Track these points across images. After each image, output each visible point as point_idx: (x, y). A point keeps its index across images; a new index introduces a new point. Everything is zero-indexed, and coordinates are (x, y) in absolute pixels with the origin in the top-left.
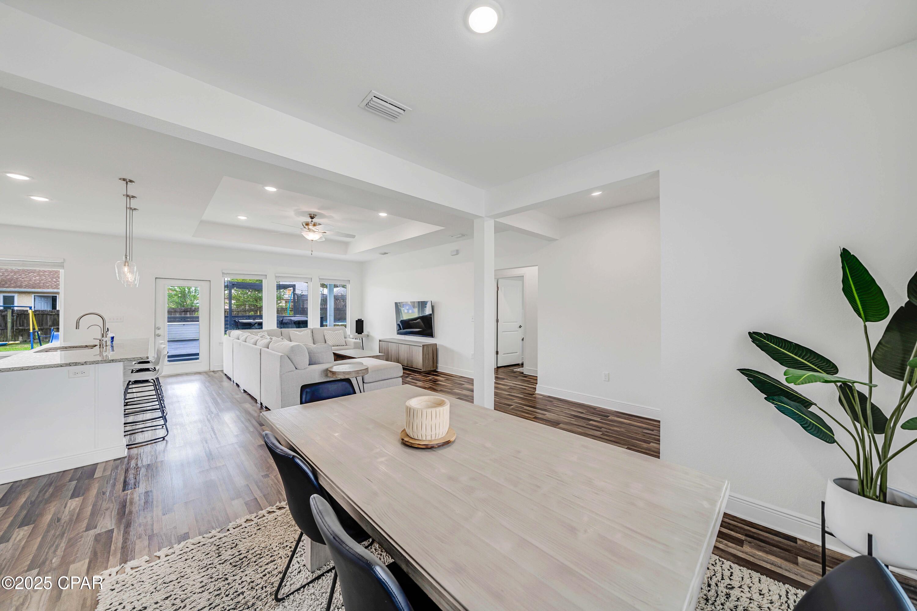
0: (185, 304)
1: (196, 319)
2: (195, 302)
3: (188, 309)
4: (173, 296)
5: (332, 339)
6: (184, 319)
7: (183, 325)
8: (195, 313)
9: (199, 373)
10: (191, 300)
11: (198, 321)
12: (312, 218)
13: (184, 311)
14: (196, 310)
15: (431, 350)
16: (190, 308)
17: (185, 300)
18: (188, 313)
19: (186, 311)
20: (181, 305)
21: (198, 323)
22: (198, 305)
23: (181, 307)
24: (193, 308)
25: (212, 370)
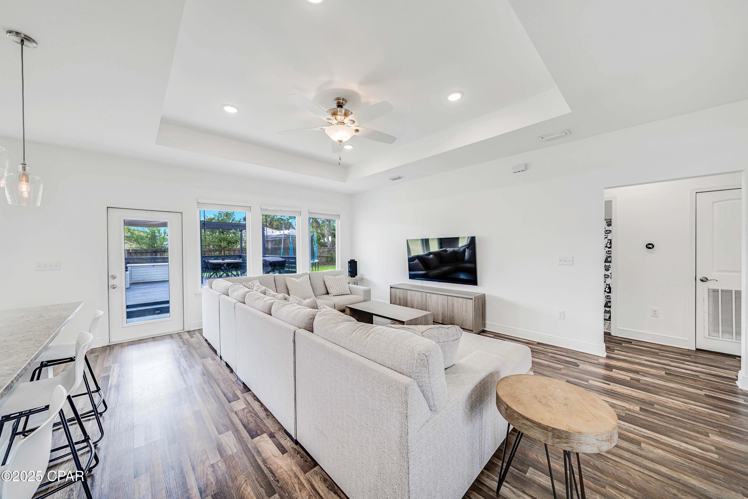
0: (156, 245)
1: (165, 260)
2: (165, 243)
3: (159, 249)
4: (145, 238)
5: (335, 286)
6: (154, 260)
7: (152, 266)
8: (165, 254)
9: (171, 336)
10: (161, 242)
11: (167, 262)
12: (340, 106)
13: (155, 252)
14: (165, 251)
15: (481, 303)
16: (160, 249)
17: (156, 242)
18: (159, 254)
19: (156, 252)
20: (152, 246)
21: (167, 264)
22: (167, 246)
23: (152, 248)
24: (163, 249)
25: (186, 329)
